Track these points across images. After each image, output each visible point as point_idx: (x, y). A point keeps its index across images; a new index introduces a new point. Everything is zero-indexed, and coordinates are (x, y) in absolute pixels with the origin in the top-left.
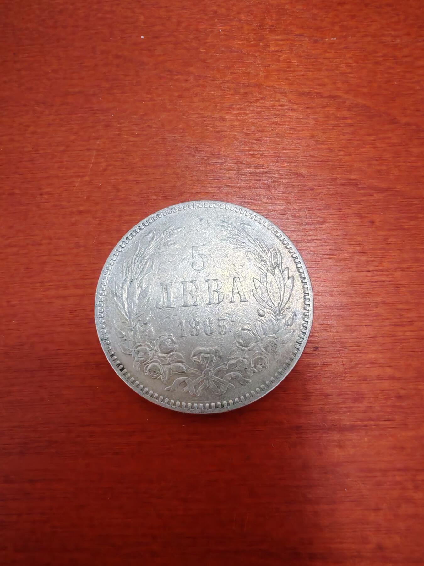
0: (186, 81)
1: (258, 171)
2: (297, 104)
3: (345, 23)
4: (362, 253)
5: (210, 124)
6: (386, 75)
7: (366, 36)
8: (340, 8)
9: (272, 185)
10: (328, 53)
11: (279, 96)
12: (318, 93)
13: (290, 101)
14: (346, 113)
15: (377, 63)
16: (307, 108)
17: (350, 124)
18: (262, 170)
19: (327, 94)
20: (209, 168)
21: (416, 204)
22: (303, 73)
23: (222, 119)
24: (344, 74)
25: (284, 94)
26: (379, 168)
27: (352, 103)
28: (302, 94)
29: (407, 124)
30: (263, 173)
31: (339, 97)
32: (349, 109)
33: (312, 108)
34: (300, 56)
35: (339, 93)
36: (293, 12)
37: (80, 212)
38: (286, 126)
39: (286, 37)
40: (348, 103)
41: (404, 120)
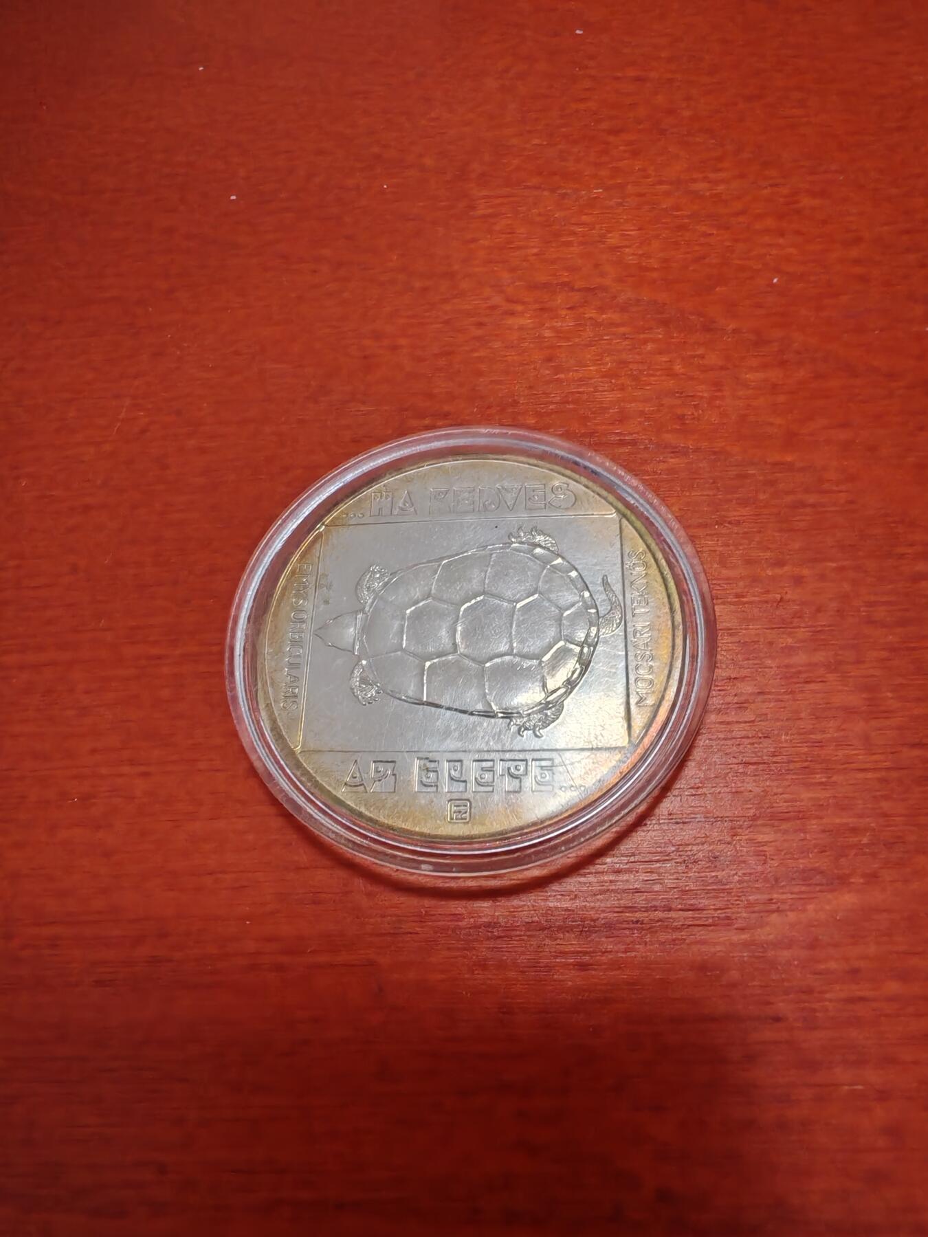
0: (315, 272)
3: (621, 164)
5: (353, 344)
6: (697, 248)
7: (661, 183)
8: (611, 139)
10: (586, 214)
11: (487, 291)
12: (564, 284)
13: (510, 300)
14: (615, 316)
15: (681, 228)
16: (541, 309)
17: (624, 334)
20: (343, 422)
21: (753, 475)
22: (535, 251)
23: (377, 335)
24: (614, 249)
25: (499, 288)
27: (629, 299)
28: (533, 287)
29: (737, 331)
32: (624, 309)
33: (550, 310)
34: (533, 223)
35: (606, 281)
36: (524, 149)
37: (87, 508)
38: (497, 345)
39: (507, 191)
40: (622, 298)
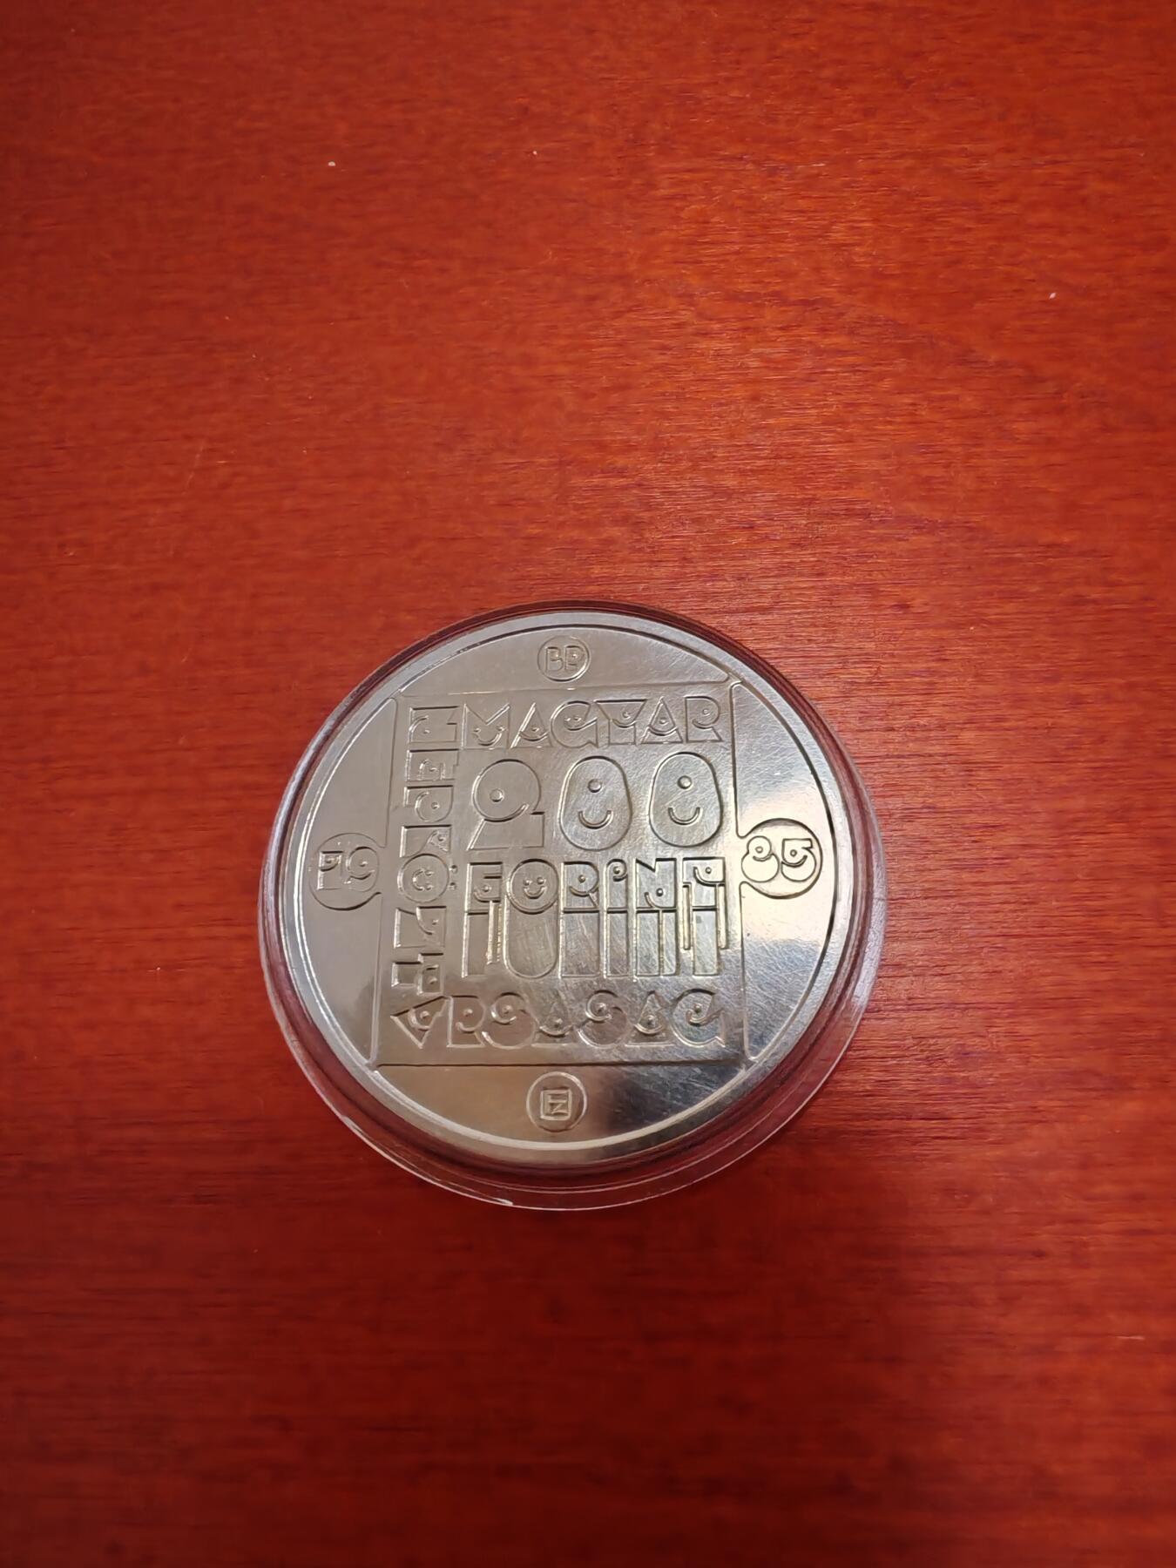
0: (443, 271)
1: (613, 482)
2: (720, 321)
3: (849, 128)
4: (876, 683)
5: (498, 372)
8: (837, 92)
9: (646, 515)
10: (803, 198)
11: (673, 302)
12: (776, 294)
18: (623, 481)
19: (795, 296)
20: (487, 479)
21: (1020, 560)
23: (528, 361)
25: (688, 298)
26: (925, 472)
27: (860, 317)
29: (1001, 364)
30: (624, 488)
31: (828, 302)
32: (853, 331)
33: (756, 330)
34: (732, 208)
35: (829, 292)
36: (720, 105)
39: (697, 163)
40: (851, 316)
41: (993, 357)
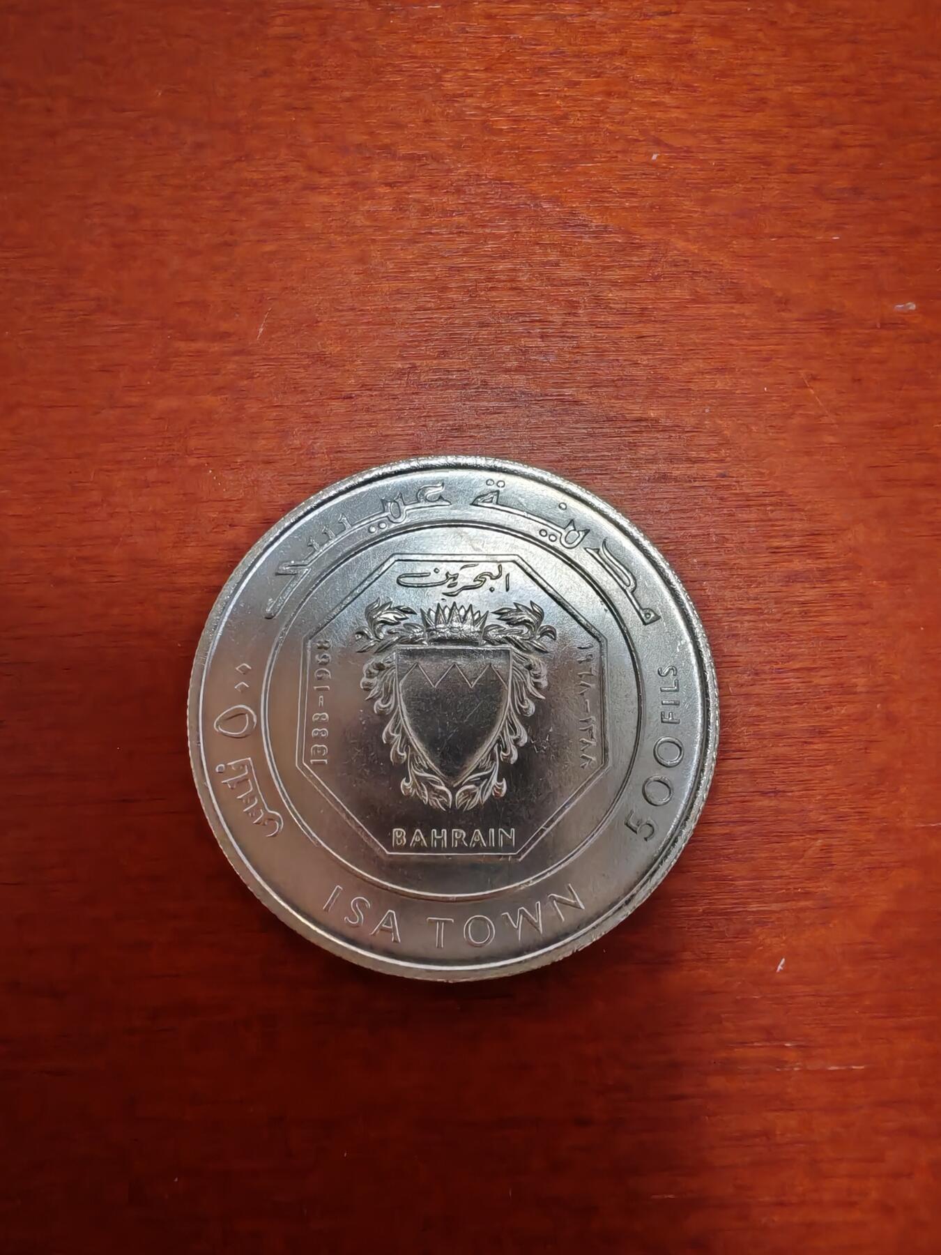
1: (216, 347)
2: (330, 174)
18: (224, 347)
30: (226, 354)
31: (437, 158)
